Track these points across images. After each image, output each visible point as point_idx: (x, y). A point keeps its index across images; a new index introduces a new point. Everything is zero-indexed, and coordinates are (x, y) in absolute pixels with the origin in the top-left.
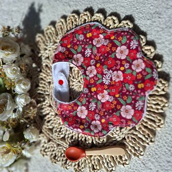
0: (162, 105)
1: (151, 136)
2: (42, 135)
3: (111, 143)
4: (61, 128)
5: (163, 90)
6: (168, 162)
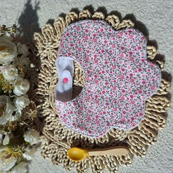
0: (164, 106)
1: (153, 136)
2: (42, 137)
3: (114, 143)
4: (62, 130)
5: (165, 90)
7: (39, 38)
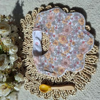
0: (94, 60)
1: (88, 78)
2: (25, 78)
4: (36, 74)
5: (95, 51)
6: (99, 93)
7: (24, 22)
